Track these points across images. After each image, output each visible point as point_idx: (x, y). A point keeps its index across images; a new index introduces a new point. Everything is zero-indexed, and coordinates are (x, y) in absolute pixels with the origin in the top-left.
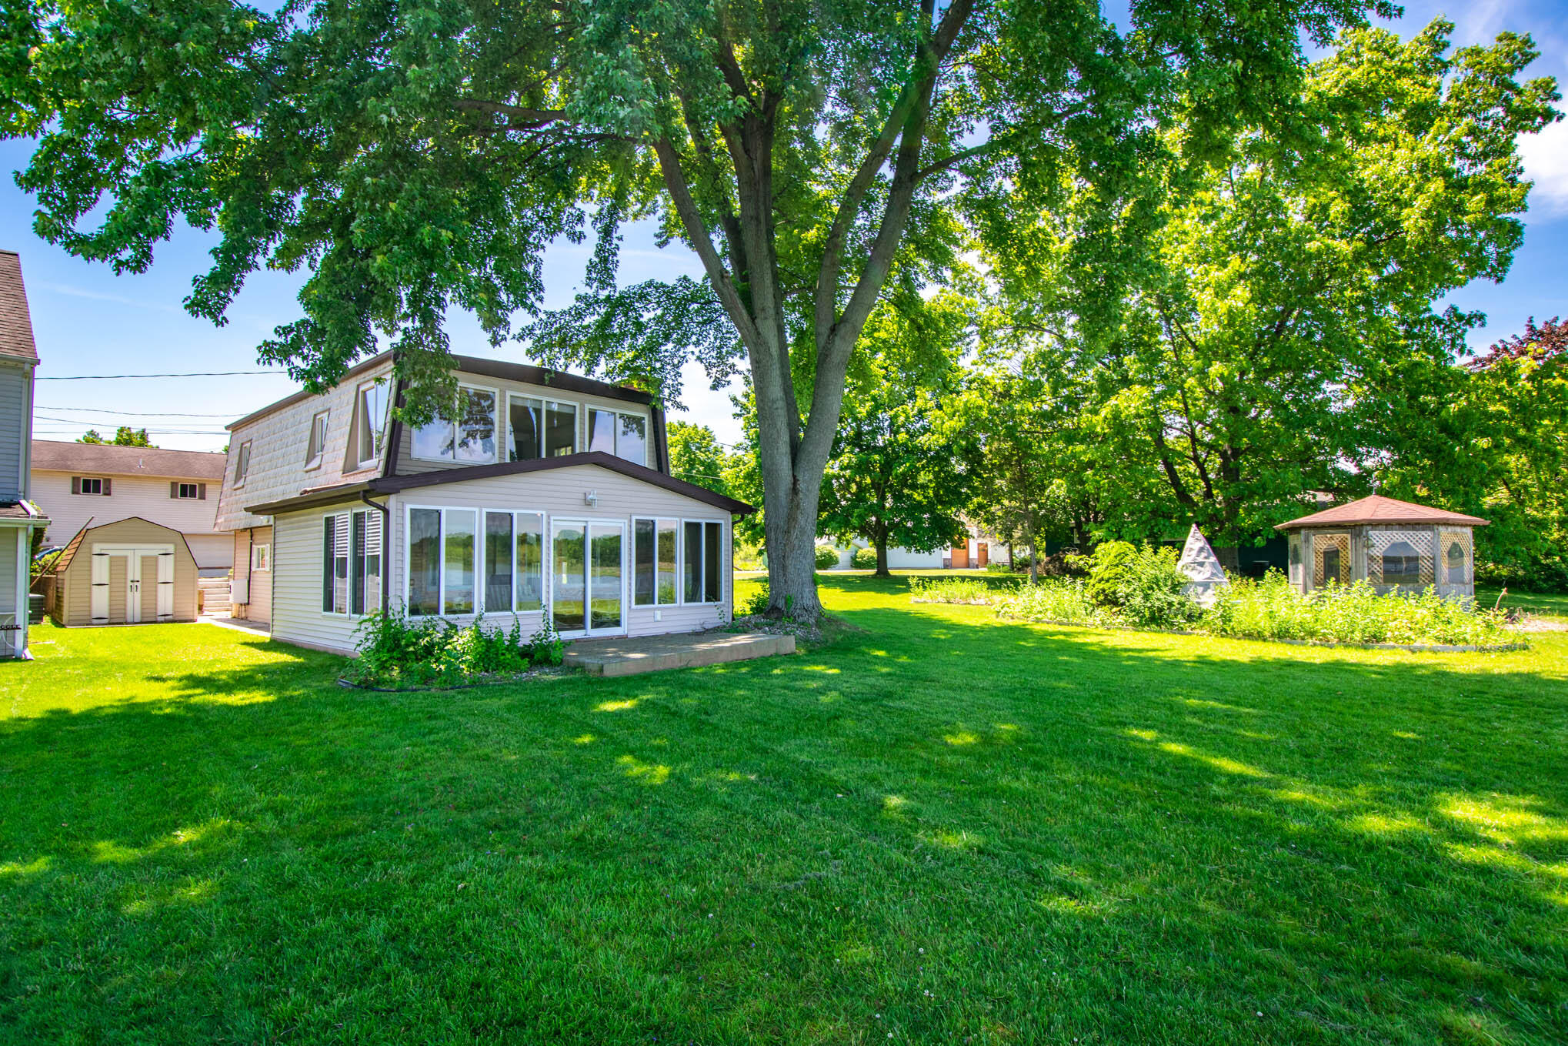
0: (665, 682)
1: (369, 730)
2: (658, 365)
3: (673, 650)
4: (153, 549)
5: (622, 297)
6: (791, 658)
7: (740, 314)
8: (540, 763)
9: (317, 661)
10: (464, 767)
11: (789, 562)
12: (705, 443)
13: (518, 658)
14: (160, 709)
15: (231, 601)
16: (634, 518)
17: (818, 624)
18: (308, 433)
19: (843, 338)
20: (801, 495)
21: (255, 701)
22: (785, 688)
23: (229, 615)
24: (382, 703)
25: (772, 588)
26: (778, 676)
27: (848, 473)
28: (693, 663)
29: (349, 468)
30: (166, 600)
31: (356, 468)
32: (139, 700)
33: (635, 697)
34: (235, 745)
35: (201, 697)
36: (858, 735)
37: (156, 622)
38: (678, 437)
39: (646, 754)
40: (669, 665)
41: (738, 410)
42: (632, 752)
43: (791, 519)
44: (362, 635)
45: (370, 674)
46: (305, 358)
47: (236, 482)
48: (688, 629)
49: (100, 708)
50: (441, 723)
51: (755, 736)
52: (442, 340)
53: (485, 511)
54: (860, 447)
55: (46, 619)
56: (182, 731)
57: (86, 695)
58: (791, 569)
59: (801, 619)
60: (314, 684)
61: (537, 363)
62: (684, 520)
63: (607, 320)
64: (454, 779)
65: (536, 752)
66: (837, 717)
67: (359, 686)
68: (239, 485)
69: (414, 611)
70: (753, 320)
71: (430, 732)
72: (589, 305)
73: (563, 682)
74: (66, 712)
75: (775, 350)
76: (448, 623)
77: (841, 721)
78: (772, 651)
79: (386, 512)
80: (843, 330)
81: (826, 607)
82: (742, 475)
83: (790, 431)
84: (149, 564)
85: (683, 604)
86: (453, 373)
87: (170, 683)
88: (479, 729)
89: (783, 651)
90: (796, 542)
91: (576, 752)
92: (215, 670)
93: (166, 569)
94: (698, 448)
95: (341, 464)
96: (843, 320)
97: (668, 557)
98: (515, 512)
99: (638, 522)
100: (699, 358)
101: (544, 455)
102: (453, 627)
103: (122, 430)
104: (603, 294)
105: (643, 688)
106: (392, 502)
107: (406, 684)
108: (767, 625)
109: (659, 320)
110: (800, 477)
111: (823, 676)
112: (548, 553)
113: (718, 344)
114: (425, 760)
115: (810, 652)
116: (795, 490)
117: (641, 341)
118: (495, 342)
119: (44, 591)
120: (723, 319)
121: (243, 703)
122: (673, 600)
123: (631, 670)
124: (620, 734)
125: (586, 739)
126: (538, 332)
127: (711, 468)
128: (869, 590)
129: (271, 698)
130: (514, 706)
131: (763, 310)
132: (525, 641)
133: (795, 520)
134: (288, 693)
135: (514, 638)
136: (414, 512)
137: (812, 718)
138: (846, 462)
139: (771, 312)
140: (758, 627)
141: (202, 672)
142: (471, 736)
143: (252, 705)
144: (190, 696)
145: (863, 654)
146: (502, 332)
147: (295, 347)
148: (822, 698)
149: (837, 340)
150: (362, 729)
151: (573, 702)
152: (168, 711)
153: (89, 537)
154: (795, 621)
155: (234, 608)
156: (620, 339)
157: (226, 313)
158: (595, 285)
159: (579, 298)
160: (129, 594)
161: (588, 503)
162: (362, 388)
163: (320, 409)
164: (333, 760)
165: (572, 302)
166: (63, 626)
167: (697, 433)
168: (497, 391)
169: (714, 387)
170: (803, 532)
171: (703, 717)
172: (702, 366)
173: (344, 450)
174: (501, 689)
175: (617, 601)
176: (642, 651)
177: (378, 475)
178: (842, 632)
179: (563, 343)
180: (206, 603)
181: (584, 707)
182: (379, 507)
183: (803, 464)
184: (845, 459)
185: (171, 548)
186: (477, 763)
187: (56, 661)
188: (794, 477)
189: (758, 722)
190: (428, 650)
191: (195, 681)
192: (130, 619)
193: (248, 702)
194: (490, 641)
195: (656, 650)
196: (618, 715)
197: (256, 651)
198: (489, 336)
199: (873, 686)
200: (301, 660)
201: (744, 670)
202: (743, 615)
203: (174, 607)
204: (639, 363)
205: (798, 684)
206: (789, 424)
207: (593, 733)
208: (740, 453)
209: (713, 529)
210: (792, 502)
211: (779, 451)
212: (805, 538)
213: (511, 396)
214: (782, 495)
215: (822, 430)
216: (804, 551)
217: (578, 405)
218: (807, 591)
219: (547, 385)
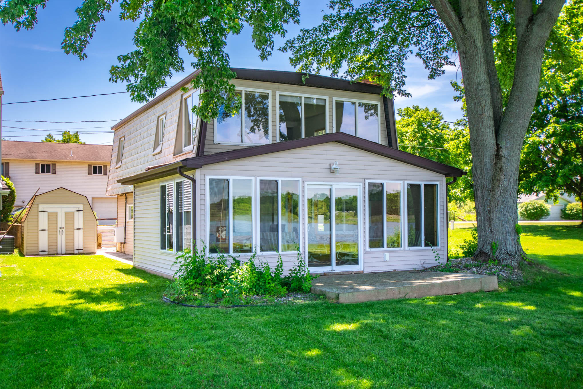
0: (384, 310)
1: (172, 335)
2: (387, 63)
3: (395, 284)
4: (71, 208)
5: (358, 13)
6: (494, 294)
7: (450, 16)
8: (277, 368)
9: (155, 282)
10: (224, 367)
11: (493, 215)
12: (434, 122)
13: (279, 287)
14: (57, 312)
15: (115, 241)
16: (367, 182)
17: (520, 267)
18: (155, 129)
19: (540, 26)
20: (503, 160)
21: (111, 309)
22: (482, 320)
23: (115, 250)
24: (185, 315)
25: (479, 237)
26: (478, 310)
27: (553, 140)
28: (410, 295)
29: (177, 152)
30: (79, 241)
31: (182, 152)
32: (47, 306)
33: (358, 321)
34: (90, 339)
35: (83, 305)
36: (540, 367)
37: (73, 254)
38: (413, 119)
39: (356, 369)
40: (390, 296)
41: (458, 94)
42: (345, 366)
43: (495, 179)
44: (179, 265)
45: (181, 293)
46: (136, 76)
47: (117, 164)
48: (410, 268)
49: (24, 310)
50: (219, 332)
51: (448, 361)
52: (225, 58)
53: (259, 179)
54: (566, 117)
55: (16, 251)
56: (64, 328)
57: (20, 300)
58: (496, 221)
59: (505, 263)
60: (149, 299)
61: (297, 69)
62: (406, 182)
63: (347, 32)
64: (215, 376)
65: (276, 360)
66: (523, 350)
67: (173, 302)
68: (118, 165)
69: (213, 251)
70: (460, 18)
71: (209, 339)
72: (333, 22)
73: (308, 306)
74: (6, 311)
75: (479, 43)
76: (234, 259)
77: (527, 354)
78: (477, 288)
79: (194, 181)
80: (540, 19)
81: (528, 252)
82: (461, 145)
83: (494, 108)
84: (70, 217)
85: (407, 248)
86: (231, 82)
87: (68, 295)
88: (241, 339)
89: (486, 288)
90: (500, 199)
91: (304, 362)
92: (94, 287)
93: (79, 220)
94: (429, 126)
95: (172, 148)
96: (541, 10)
97: (394, 211)
98: (280, 180)
99: (370, 184)
100: (418, 55)
101: (303, 136)
102: (238, 263)
103: (65, 133)
104: (344, 13)
105: (365, 314)
106: (198, 174)
107: (203, 302)
108: (475, 266)
109: (387, 28)
110: (503, 145)
111: (518, 312)
112: (303, 209)
113: (434, 41)
114: (201, 359)
115: (511, 290)
116: (498, 156)
117: (373, 46)
118: (263, 57)
119: (15, 234)
120: (438, 21)
121: (104, 310)
122: (399, 245)
123: (361, 298)
124: (341, 350)
125: (314, 352)
126: (296, 45)
127: (439, 141)
128: (574, 238)
129: (121, 308)
130: (270, 323)
131: (469, 10)
132: (285, 274)
133: (499, 180)
134: (131, 305)
135: (278, 270)
136: (211, 180)
137: (500, 348)
138: (551, 131)
139: (476, 10)
140: (467, 267)
141: (86, 288)
142: (234, 344)
143: (108, 312)
144: (76, 304)
145: (559, 293)
146: (269, 49)
147: (131, 69)
148: (514, 332)
149: (535, 28)
150: (167, 333)
151: (311, 322)
152: (60, 314)
153: (37, 200)
154: (499, 264)
155: (118, 245)
156: (356, 46)
157: (85, 51)
158: (337, 7)
159: (325, 18)
160: (59, 236)
161: (332, 171)
162: (184, 97)
163: (161, 113)
164: (143, 355)
165: (321, 22)
166: (24, 256)
167: (428, 115)
168: (270, 92)
169: (431, 77)
170: (506, 190)
171: (408, 341)
172: (421, 61)
173: (174, 140)
174: (264, 309)
175: (356, 245)
176: (371, 285)
177: (192, 155)
178: (540, 274)
179: (316, 52)
180: (103, 242)
181: (319, 326)
182: (189, 178)
183: (504, 133)
184: (550, 129)
185: (81, 207)
186: (234, 365)
187: (12, 278)
188: (497, 145)
189: (452, 348)
190: (219, 279)
191: (81, 295)
192: (59, 252)
193: (106, 310)
194: (260, 273)
195: (383, 284)
196: (342, 334)
197: (122, 275)
198: (259, 52)
199: (563, 324)
200: (146, 282)
201: (451, 303)
202: (457, 258)
203: (83, 245)
204: (371, 63)
205: (496, 317)
206: (493, 102)
207: (319, 348)
208: (460, 128)
209: (431, 189)
210: (496, 165)
211: (484, 124)
212: (508, 195)
213: (280, 95)
214: (487, 160)
215: (521, 105)
216: (507, 206)
217: (327, 98)
218: (510, 238)
219: (304, 85)
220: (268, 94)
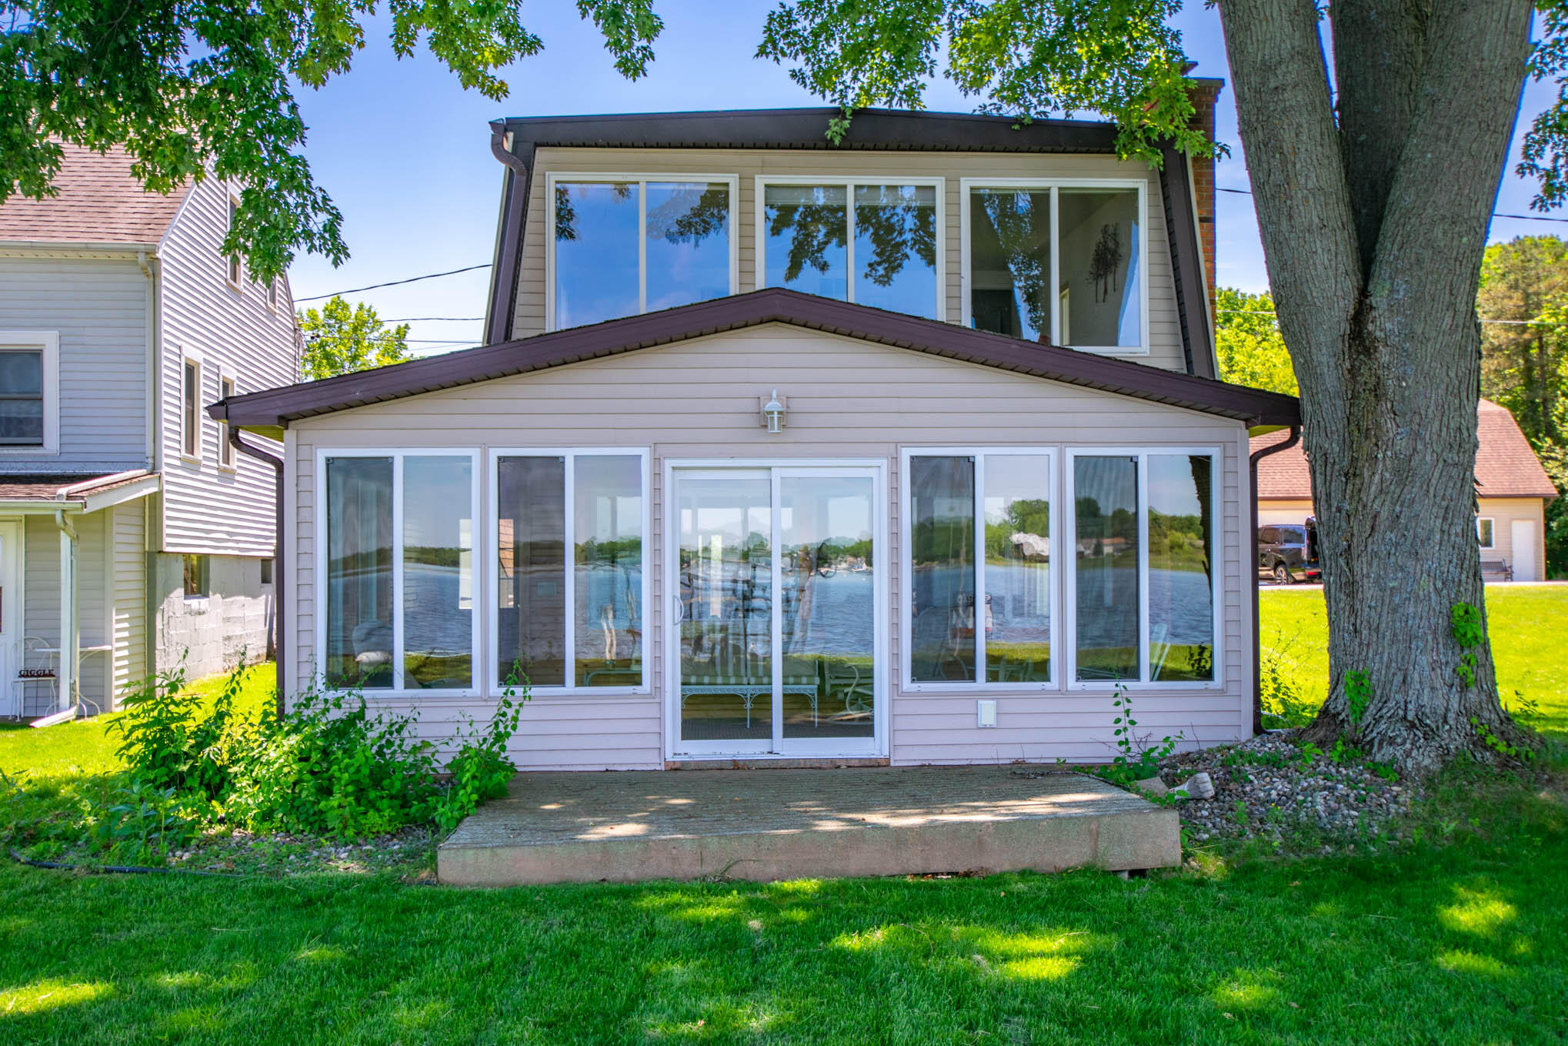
16: (906, 454)
20: (1384, 355)
43: (1359, 430)
58: (1369, 592)
62: (1071, 453)
79: (279, 467)
85: (1072, 683)
90: (1383, 507)
98: (576, 455)
99: (917, 462)
106: (290, 445)
110: (1379, 298)
122: (1042, 675)
133: (1372, 433)
161: (765, 421)
168: (733, 180)
188: (1362, 297)
210: (1354, 377)
211: (1297, 220)
212: (1414, 490)
213: (767, 186)
214: (1324, 359)
215: (1443, 133)
216: (1410, 535)
217: (939, 183)
218: (1424, 660)
219: (839, 148)
220: (727, 185)
